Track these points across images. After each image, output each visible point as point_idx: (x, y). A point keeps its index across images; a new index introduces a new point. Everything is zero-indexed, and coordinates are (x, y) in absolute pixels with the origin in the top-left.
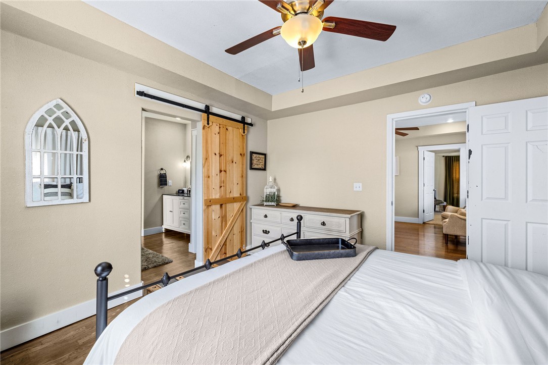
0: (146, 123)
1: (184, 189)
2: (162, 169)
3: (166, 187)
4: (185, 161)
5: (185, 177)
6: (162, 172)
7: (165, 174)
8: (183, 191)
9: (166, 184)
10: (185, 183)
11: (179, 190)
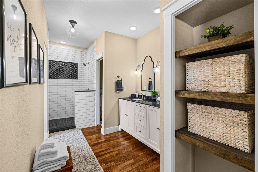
0: (106, 36)
1: (136, 94)
2: (118, 77)
3: (121, 92)
4: (136, 70)
5: (136, 84)
6: (119, 79)
7: (121, 81)
8: (135, 95)
9: (122, 90)
10: (137, 88)
11: (132, 95)
